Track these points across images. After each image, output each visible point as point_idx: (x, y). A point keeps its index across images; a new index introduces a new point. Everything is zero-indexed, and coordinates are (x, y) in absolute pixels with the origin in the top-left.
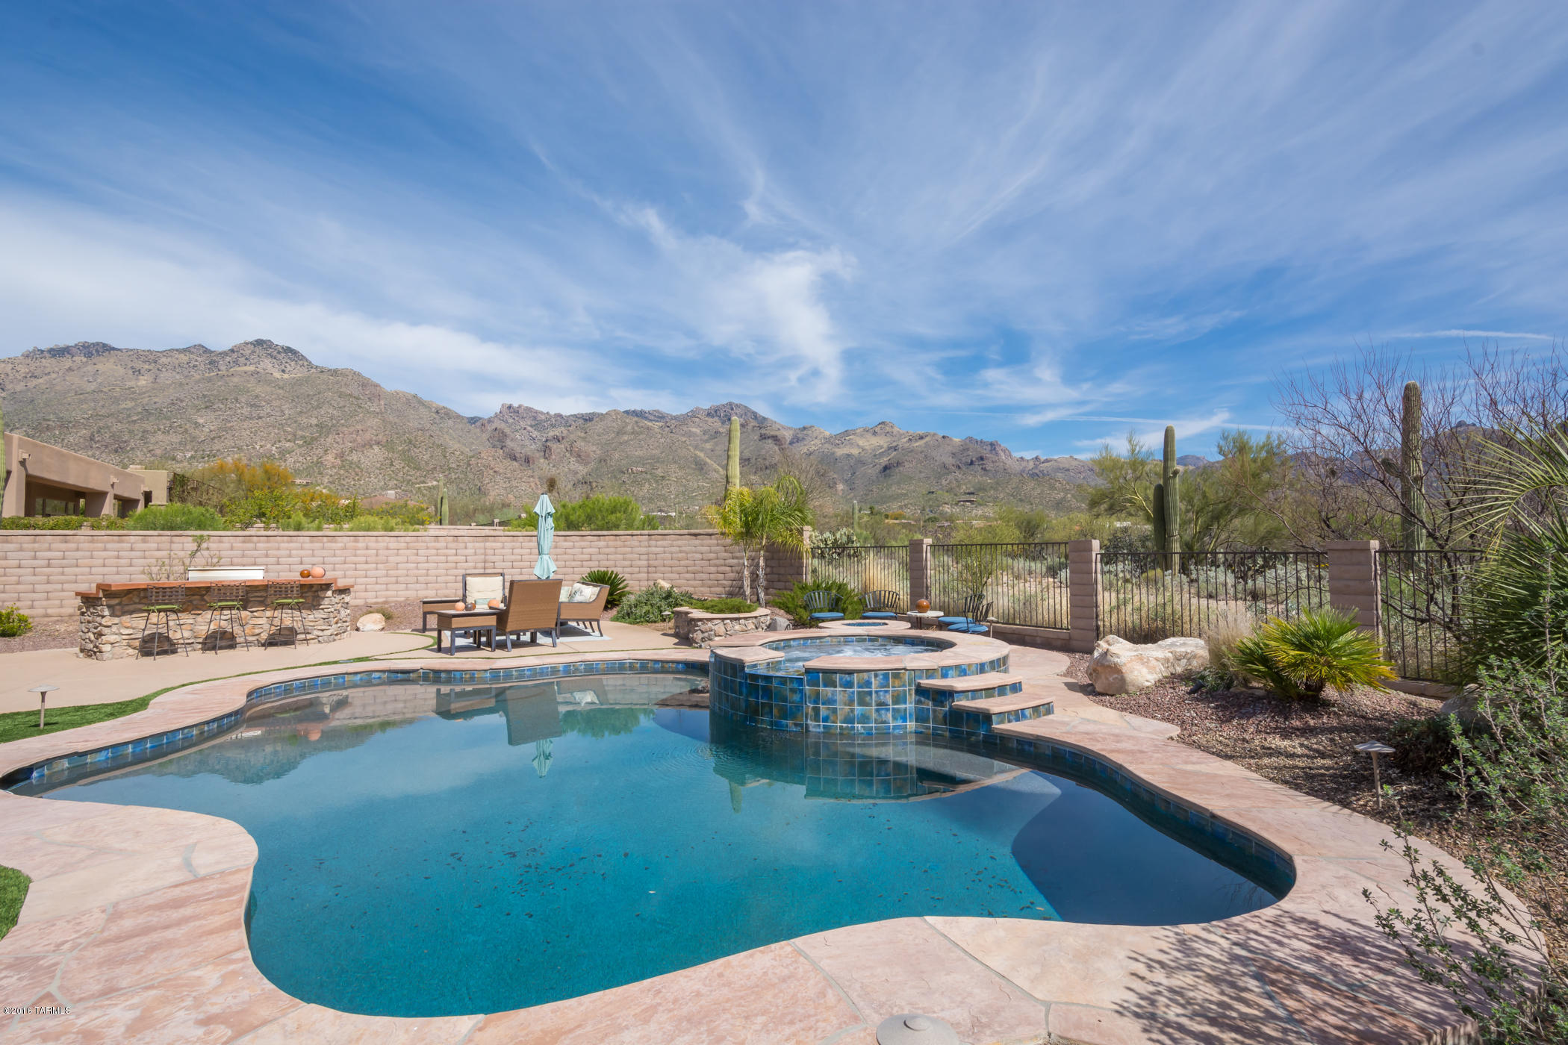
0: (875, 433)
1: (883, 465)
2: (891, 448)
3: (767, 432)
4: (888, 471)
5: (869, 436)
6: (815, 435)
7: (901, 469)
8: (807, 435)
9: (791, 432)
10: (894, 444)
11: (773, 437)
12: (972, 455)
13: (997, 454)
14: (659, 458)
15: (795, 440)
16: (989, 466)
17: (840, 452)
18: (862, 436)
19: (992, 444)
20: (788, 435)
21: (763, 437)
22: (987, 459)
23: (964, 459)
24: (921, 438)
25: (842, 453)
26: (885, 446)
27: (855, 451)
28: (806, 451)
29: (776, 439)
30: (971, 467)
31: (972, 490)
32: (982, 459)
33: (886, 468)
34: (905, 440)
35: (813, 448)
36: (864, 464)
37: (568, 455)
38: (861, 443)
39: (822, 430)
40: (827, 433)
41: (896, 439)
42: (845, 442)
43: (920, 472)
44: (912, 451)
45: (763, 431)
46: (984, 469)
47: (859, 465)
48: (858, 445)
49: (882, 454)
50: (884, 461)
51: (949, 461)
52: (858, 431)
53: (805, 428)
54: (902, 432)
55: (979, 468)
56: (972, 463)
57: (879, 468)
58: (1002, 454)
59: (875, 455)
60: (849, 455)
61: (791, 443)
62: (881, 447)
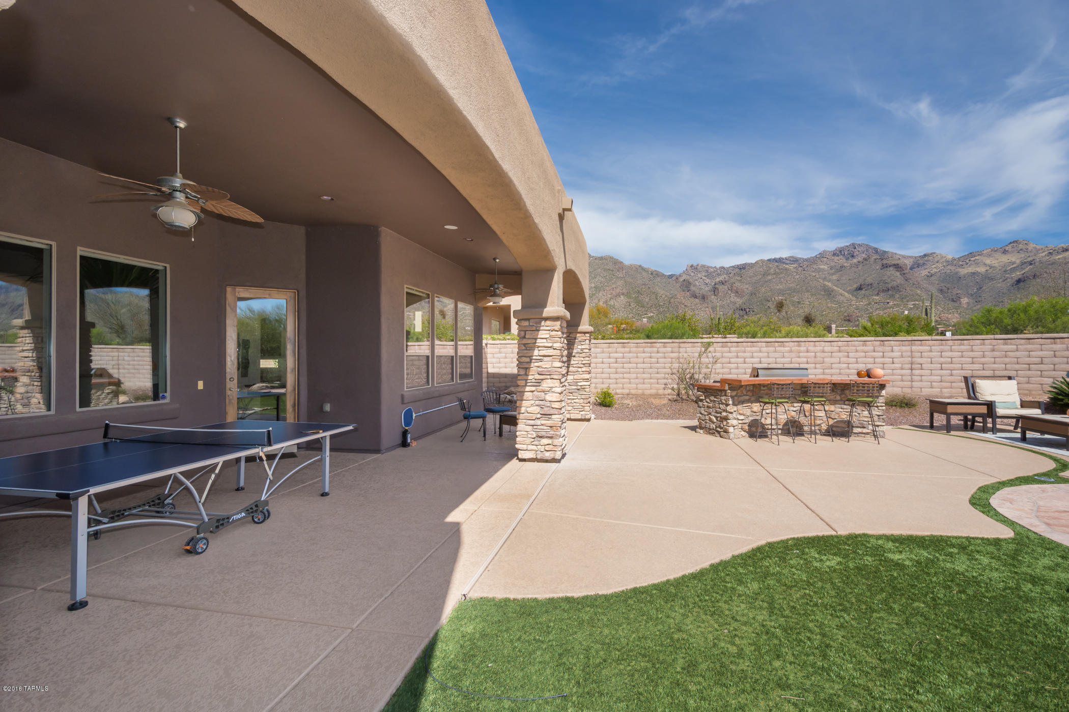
1: (1016, 278)
3: (888, 262)
6: (936, 260)
8: (927, 261)
9: (912, 260)
11: (895, 265)
14: (795, 289)
15: (916, 266)
20: (909, 263)
21: (886, 266)
28: (927, 273)
29: (897, 267)
33: (1019, 281)
35: (935, 270)
37: (729, 292)
40: (950, 256)
45: (885, 262)
49: (1014, 270)
53: (926, 255)
59: (1005, 271)
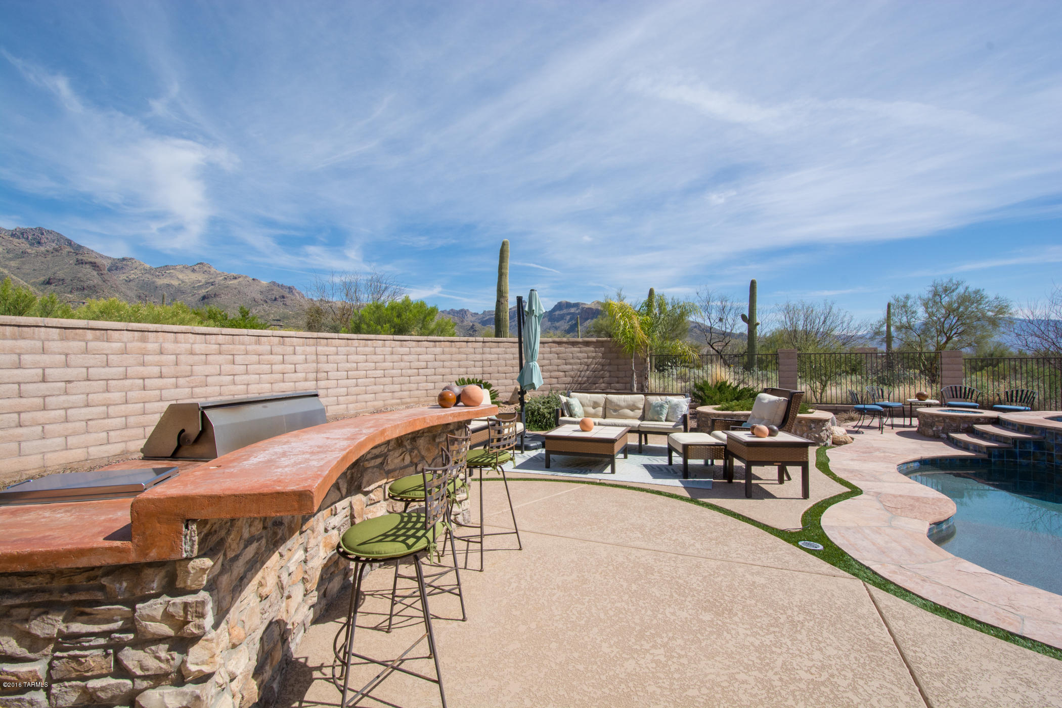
0: (194, 271)
1: (202, 295)
2: (209, 283)
3: (84, 258)
4: (206, 300)
5: (189, 272)
6: (135, 266)
7: (218, 299)
8: (127, 265)
9: (110, 261)
10: (211, 280)
11: (91, 263)
12: (276, 293)
13: (293, 294)
15: (114, 268)
16: (288, 302)
17: (160, 282)
18: (182, 271)
19: (290, 288)
20: (107, 264)
21: (80, 262)
22: (287, 298)
23: (269, 296)
24: (235, 278)
25: (162, 282)
26: (203, 281)
27: (175, 283)
28: (125, 278)
29: (94, 266)
30: (275, 302)
31: (278, 318)
32: (283, 297)
33: (204, 298)
34: (221, 278)
35: (133, 276)
36: (183, 293)
38: (180, 276)
39: (142, 263)
40: (147, 266)
41: (213, 277)
42: (166, 275)
43: (235, 303)
44: (227, 287)
45: (80, 257)
46: (285, 305)
47: (179, 294)
48: (178, 278)
49: (200, 287)
50: (203, 292)
51: (259, 297)
52: (178, 267)
53: (124, 259)
54: (218, 272)
55: (281, 303)
56: (276, 299)
57: (198, 297)
58: (297, 295)
59: (194, 287)
60: (168, 285)
61: (110, 270)
62: (200, 282)
